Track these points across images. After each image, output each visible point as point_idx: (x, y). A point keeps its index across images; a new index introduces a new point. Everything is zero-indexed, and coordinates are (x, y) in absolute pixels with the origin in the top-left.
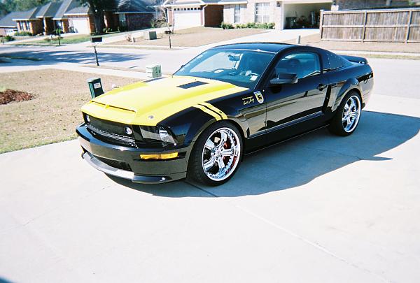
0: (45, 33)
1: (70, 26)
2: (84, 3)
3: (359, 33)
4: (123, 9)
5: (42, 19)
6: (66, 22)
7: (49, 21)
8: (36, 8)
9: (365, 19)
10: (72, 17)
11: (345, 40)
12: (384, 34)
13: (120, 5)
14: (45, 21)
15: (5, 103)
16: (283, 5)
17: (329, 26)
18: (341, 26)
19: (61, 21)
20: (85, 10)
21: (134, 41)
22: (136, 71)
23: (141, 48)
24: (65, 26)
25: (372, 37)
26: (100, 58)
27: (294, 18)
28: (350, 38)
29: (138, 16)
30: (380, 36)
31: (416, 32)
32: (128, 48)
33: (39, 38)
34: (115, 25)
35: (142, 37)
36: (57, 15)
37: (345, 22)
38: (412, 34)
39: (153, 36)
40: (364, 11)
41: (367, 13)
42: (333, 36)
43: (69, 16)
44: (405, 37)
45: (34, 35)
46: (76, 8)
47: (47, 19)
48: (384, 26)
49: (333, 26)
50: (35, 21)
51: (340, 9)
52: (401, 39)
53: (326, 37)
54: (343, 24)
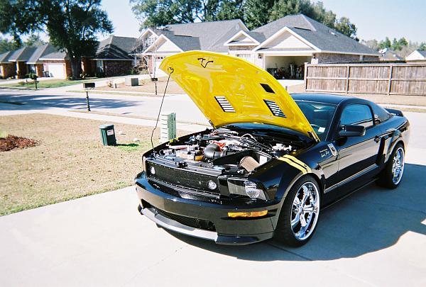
0: (17, 77)
1: (45, 70)
2: (61, 48)
3: (342, 85)
4: (102, 55)
5: (16, 62)
6: (40, 66)
7: (23, 65)
8: (8, 52)
9: (348, 72)
10: (47, 61)
11: (330, 91)
12: (367, 86)
13: (99, 51)
14: (17, 65)
15: (8, 150)
16: (264, 57)
17: (313, 77)
18: (324, 78)
19: (35, 65)
20: (62, 55)
21: (116, 87)
22: (132, 117)
23: (125, 94)
24: (39, 70)
25: (356, 89)
26: (92, 104)
27: (275, 69)
29: (116, 63)
30: (363, 87)
31: (397, 85)
32: (111, 93)
33: (9, 82)
34: (93, 71)
35: (123, 84)
36: (31, 59)
37: (329, 74)
38: (393, 88)
39: (135, 83)
40: (347, 65)
41: (350, 67)
42: (318, 87)
43: (44, 61)
44: (387, 89)
45: (5, 78)
46: (53, 53)
47: (20, 63)
48: (366, 79)
49: (316, 78)
50: (7, 64)
51: (319, 62)
52: (383, 92)
53: (311, 88)
54: (326, 76)
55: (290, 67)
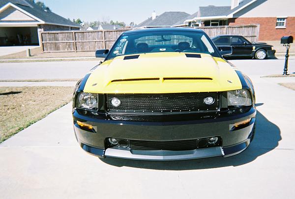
3: (72, 46)
9: (74, 36)
11: (63, 51)
12: (89, 47)
17: (47, 42)
18: (57, 42)
25: (82, 48)
27: (6, 38)
28: (66, 50)
30: (87, 48)
37: (60, 39)
38: (107, 46)
40: (73, 31)
41: (75, 33)
42: (53, 49)
44: (103, 47)
48: (88, 41)
49: (50, 42)
53: (47, 50)
54: (58, 40)
55: (17, 37)
